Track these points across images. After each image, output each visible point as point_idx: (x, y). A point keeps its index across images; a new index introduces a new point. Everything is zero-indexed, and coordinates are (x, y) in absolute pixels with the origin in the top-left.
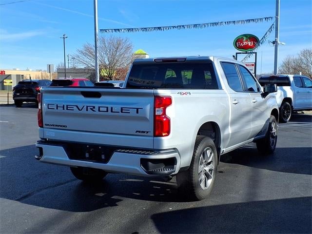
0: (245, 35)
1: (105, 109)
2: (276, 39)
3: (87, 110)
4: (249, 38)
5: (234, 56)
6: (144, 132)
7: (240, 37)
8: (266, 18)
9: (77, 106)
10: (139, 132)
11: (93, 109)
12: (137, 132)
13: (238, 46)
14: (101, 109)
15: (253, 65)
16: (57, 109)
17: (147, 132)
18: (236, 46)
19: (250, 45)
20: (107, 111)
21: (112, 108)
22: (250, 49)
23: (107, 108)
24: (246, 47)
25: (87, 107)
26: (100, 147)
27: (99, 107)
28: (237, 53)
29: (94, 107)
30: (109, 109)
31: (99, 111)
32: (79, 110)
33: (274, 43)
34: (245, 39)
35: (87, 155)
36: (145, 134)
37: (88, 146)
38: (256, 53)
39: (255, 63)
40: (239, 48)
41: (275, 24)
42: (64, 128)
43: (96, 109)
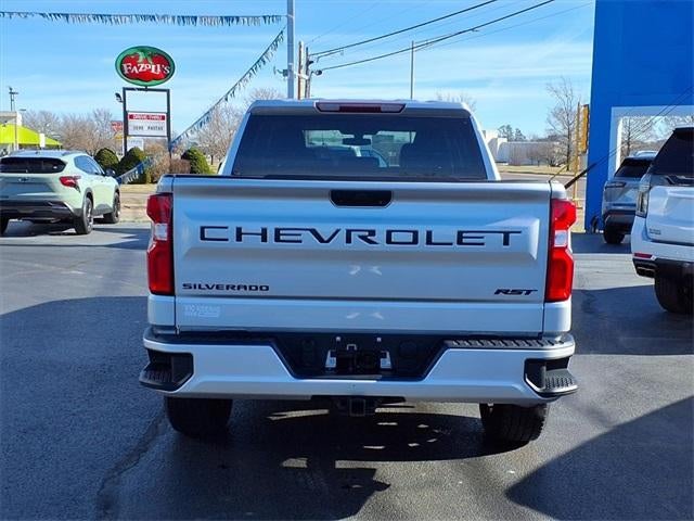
0: (142, 49)
1: (410, 238)
2: (290, 67)
3: (349, 240)
4: (151, 56)
5: (118, 95)
6: (520, 292)
7: (131, 52)
8: (264, 17)
9: (314, 232)
10: (506, 292)
11: (369, 235)
12: (498, 292)
13: (126, 72)
14: (394, 237)
15: (163, 118)
16: (239, 238)
17: (528, 292)
18: (123, 71)
19: (153, 71)
20: (415, 241)
21: (429, 234)
22: (154, 82)
23: (415, 233)
24: (145, 77)
25: (349, 232)
26: (379, 339)
27: (389, 233)
28: (125, 89)
29: (372, 233)
30: (422, 237)
31: (389, 241)
32: (321, 240)
33: (285, 73)
34: (142, 57)
35: (331, 362)
36: (522, 296)
37: (338, 339)
38: (168, 91)
39: (168, 114)
40: (130, 76)
41: (285, 31)
42: (259, 293)
43: (380, 237)
